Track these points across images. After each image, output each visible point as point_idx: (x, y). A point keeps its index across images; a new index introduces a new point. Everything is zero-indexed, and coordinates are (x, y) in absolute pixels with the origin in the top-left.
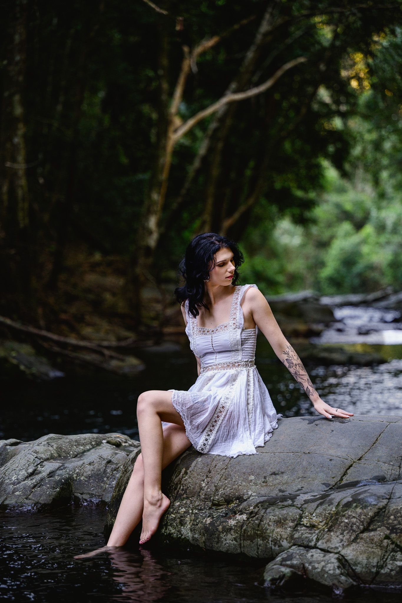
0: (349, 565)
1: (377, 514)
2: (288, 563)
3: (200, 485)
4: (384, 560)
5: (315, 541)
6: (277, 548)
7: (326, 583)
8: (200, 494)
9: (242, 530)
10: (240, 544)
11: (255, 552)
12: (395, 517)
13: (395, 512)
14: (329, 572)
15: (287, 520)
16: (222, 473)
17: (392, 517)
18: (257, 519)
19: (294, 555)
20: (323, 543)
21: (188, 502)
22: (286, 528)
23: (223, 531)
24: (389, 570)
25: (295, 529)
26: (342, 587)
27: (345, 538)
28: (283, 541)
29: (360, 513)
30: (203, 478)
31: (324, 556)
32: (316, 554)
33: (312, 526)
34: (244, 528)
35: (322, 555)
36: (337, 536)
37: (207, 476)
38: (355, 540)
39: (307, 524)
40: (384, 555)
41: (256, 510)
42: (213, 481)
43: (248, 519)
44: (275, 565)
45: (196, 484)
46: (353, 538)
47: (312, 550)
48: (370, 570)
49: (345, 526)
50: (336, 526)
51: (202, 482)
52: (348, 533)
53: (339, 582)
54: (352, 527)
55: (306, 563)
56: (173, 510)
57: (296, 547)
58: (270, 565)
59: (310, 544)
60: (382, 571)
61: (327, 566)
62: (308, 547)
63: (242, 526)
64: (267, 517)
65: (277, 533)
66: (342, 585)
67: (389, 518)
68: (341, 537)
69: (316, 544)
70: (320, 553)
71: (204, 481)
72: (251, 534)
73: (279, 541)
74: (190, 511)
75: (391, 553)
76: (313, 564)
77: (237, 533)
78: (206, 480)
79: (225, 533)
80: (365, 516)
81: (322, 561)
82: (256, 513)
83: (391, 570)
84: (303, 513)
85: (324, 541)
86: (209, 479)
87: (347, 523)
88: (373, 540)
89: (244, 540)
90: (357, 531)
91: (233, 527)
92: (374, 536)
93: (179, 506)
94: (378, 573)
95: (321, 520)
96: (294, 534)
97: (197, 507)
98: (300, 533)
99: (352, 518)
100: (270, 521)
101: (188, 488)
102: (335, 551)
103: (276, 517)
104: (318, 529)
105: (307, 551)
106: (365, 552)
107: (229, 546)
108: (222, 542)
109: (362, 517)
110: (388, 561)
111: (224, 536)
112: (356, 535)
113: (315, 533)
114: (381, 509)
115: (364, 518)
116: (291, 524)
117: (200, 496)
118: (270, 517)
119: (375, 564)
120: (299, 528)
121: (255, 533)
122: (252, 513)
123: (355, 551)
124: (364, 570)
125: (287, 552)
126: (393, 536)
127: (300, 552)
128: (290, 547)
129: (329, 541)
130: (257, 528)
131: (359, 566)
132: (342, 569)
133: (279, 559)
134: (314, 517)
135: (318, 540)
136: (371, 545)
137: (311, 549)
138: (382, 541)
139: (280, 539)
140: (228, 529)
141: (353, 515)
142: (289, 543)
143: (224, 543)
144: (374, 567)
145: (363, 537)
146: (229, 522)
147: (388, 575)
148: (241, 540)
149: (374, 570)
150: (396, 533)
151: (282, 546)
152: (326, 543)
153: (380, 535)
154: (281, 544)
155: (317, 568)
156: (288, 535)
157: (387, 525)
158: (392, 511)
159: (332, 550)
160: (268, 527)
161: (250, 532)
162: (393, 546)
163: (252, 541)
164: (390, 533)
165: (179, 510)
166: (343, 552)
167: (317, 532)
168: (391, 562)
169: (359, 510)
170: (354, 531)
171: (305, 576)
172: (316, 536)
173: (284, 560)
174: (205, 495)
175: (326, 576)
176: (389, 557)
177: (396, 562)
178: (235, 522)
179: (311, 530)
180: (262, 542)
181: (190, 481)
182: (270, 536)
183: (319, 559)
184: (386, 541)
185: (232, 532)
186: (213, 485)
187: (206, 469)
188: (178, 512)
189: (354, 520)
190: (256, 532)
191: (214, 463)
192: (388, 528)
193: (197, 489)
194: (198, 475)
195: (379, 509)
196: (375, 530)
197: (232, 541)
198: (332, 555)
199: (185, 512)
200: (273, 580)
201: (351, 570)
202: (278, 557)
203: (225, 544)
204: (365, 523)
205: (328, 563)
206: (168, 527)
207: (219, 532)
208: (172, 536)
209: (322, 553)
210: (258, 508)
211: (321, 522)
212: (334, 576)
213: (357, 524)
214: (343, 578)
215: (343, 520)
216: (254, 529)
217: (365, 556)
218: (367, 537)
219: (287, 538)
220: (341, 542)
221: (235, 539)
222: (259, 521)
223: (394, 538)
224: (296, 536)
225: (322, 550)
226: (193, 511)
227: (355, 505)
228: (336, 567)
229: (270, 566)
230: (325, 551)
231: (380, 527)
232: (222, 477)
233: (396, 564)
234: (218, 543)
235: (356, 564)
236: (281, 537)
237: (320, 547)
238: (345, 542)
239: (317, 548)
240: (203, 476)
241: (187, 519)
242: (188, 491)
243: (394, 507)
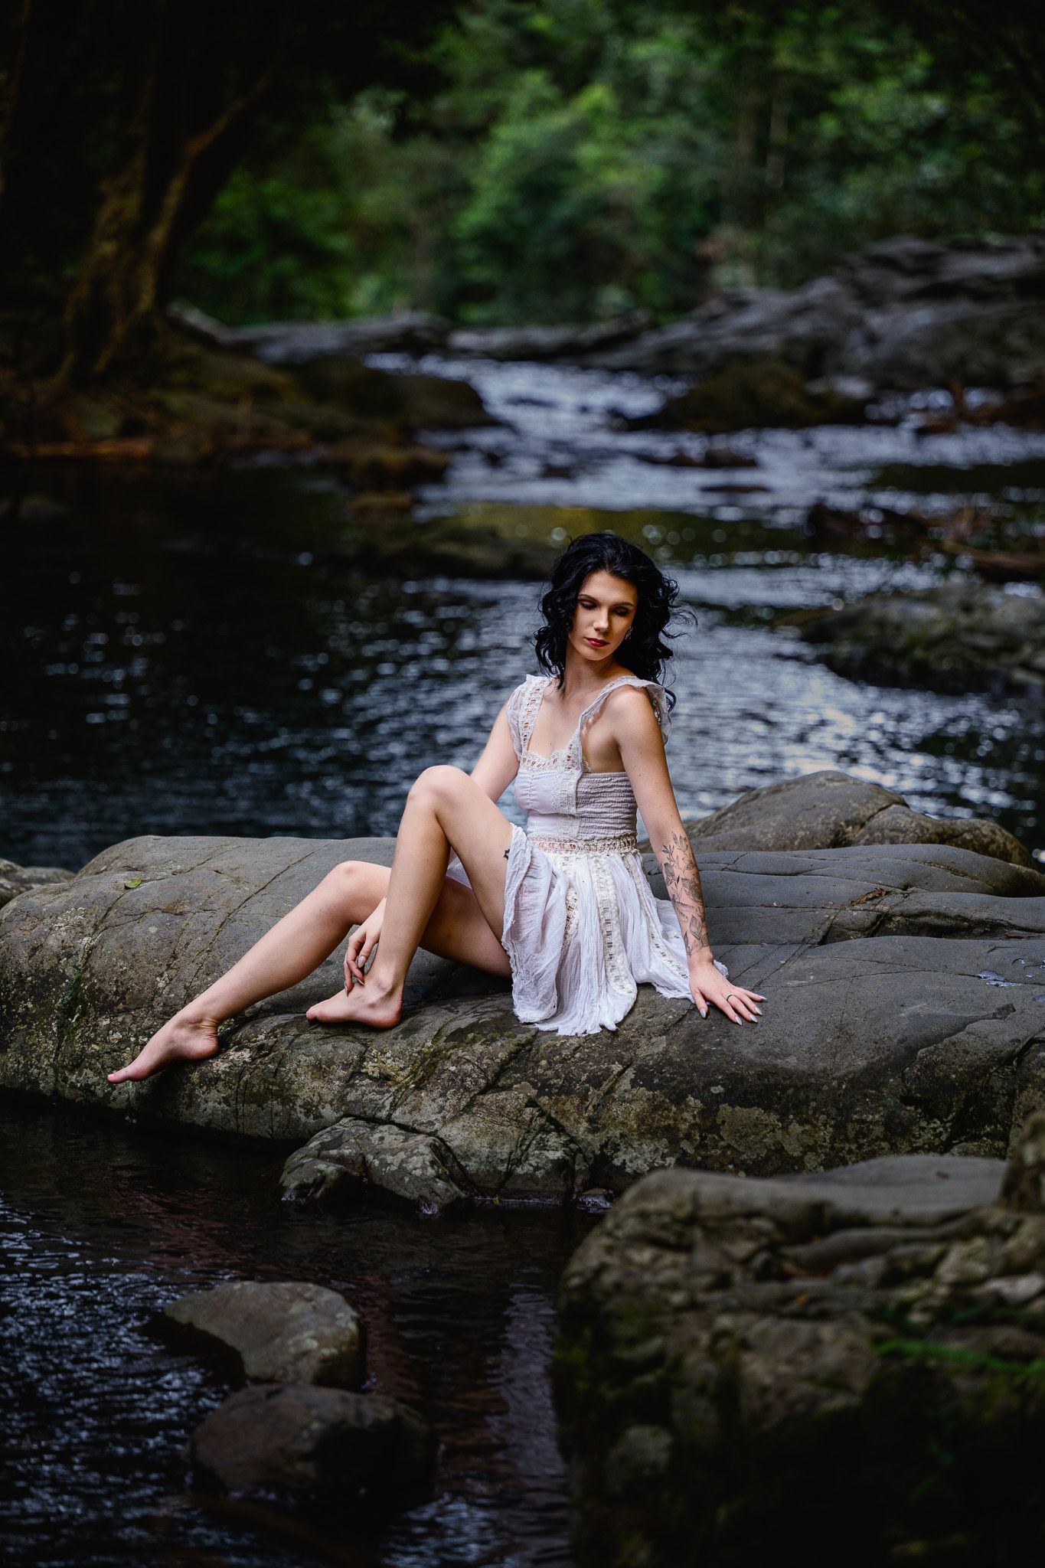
0: (455, 1158)
1: (515, 1056)
2: (334, 1152)
3: (154, 984)
4: (524, 1147)
5: (388, 1108)
6: (311, 1120)
7: (408, 1195)
8: (154, 1003)
9: (241, 1083)
10: (236, 1111)
11: (267, 1127)
12: (549, 1063)
13: (551, 1052)
14: (414, 1172)
15: (334, 1063)
16: (200, 959)
17: (544, 1062)
18: (272, 1061)
19: (346, 1137)
20: (405, 1113)
21: (128, 1020)
22: (330, 1082)
23: (200, 1082)
24: (531, 1168)
25: (349, 1083)
26: (437, 1202)
27: (447, 1104)
28: (323, 1108)
29: (481, 1053)
30: (161, 971)
31: (405, 1140)
32: (389, 1136)
33: (384, 1079)
34: (244, 1079)
35: (402, 1138)
36: (434, 1100)
37: (169, 966)
38: (468, 1109)
39: (373, 1072)
40: (524, 1139)
41: (271, 1041)
42: (182, 976)
43: (253, 1059)
44: (306, 1156)
45: (145, 982)
46: (464, 1103)
47: (381, 1128)
48: (494, 1167)
49: (449, 1080)
50: (432, 1080)
51: (158, 979)
52: (455, 1093)
53: (433, 1191)
54: (463, 1081)
55: (369, 1153)
56: (96, 1036)
57: (350, 1121)
58: (296, 1157)
59: (379, 1114)
60: (519, 1170)
61: (410, 1160)
62: (374, 1121)
63: (240, 1075)
64: (293, 1056)
65: (312, 1090)
66: (438, 1198)
67: (537, 1063)
68: (440, 1101)
69: (390, 1115)
70: (397, 1134)
71: (161, 975)
72: (258, 1091)
73: (317, 1108)
74: (133, 1039)
75: (537, 1134)
76: (383, 1156)
77: (230, 1088)
78: (166, 975)
79: (205, 1087)
80: (492, 1059)
81: (401, 1150)
82: (271, 1049)
83: (537, 1168)
84: (366, 1051)
85: (407, 1108)
86: (173, 972)
87: (453, 1073)
88: (503, 1108)
89: (244, 1102)
90: (473, 1091)
91: (223, 1076)
92: (507, 1099)
93: (109, 1027)
94: (509, 1174)
95: (402, 1066)
96: (347, 1094)
97: (147, 1031)
98: (359, 1092)
99: (464, 1063)
100: (298, 1066)
101: (128, 989)
102: (428, 1130)
103: (312, 1058)
104: (397, 1083)
105: (373, 1129)
106: (487, 1133)
107: (213, 1114)
108: (199, 1105)
109: (485, 1061)
110: (530, 1150)
111: (203, 1093)
112: (471, 1098)
113: (388, 1091)
114: (523, 1046)
115: (487, 1064)
116: (342, 1073)
117: (152, 1007)
118: (299, 1058)
119: (505, 1156)
120: (357, 1081)
121: (268, 1089)
122: (261, 1047)
123: (467, 1130)
124: (483, 1167)
125: (332, 1129)
126: (544, 1100)
127: (357, 1130)
128: (338, 1120)
129: (416, 1108)
130: (271, 1080)
131: (474, 1159)
132: (439, 1167)
133: (314, 1144)
134: (388, 1058)
135: (394, 1106)
136: (499, 1119)
137: (380, 1124)
138: (520, 1111)
139: (319, 1103)
140: (210, 1080)
141: (467, 1057)
142: (337, 1110)
143: (203, 1107)
144: (502, 1161)
145: (484, 1101)
146: (214, 1065)
147: (530, 1177)
148: (237, 1102)
149: (503, 1168)
150: (550, 1095)
151: (322, 1117)
152: (410, 1112)
153: (518, 1098)
154: (320, 1113)
155: (389, 1164)
156: (335, 1095)
157: (532, 1079)
158: (544, 1049)
159: (422, 1128)
160: (294, 1077)
161: (258, 1087)
162: (543, 1121)
163: (260, 1106)
164: (538, 1095)
165: (108, 1035)
166: (442, 1134)
167: (393, 1089)
168: (537, 1152)
169: (478, 1048)
170: (467, 1090)
171: (365, 1180)
172: (391, 1099)
173: (324, 1146)
174: (165, 1005)
175: (407, 1179)
176: (534, 1142)
177: (546, 1153)
178: (227, 1065)
179: (381, 1086)
180: (281, 1107)
181: (132, 976)
182: (298, 1096)
183: (395, 1147)
184: (528, 1110)
185: (220, 1085)
186: (181, 985)
187: (166, 951)
188: (105, 1039)
189: (468, 1067)
190: (271, 1087)
191: (184, 938)
192: (534, 1085)
193: (147, 992)
194: (149, 963)
195: (518, 1045)
196: (507, 1088)
197: (219, 1104)
198: (420, 1137)
199: (120, 1041)
200: (302, 1188)
201: (457, 1168)
202: (314, 1141)
203: (205, 1110)
204: (489, 1073)
205: (412, 1155)
206: (85, 1070)
207: (193, 1084)
208: (92, 1089)
209: (401, 1134)
210: (276, 1037)
211: (402, 1069)
212: (424, 1181)
213: (474, 1075)
214: (441, 1184)
215: (446, 1068)
216: (265, 1081)
217: (486, 1140)
218: (492, 1102)
219: (333, 1100)
220: (439, 1112)
221: (226, 1100)
222: (276, 1065)
223: (544, 1105)
224: (351, 1097)
225: (401, 1126)
226: (137, 1039)
227: (471, 1036)
228: (428, 1163)
229: (296, 1159)
230: (408, 1130)
231: (520, 1083)
232: (200, 968)
233: (546, 1157)
234: (189, 1106)
235: (467, 1157)
236: (321, 1099)
237: (397, 1121)
238: (449, 1111)
239: (393, 1123)
240: (160, 965)
241: (125, 1055)
242: (127, 997)
243: (549, 1042)
